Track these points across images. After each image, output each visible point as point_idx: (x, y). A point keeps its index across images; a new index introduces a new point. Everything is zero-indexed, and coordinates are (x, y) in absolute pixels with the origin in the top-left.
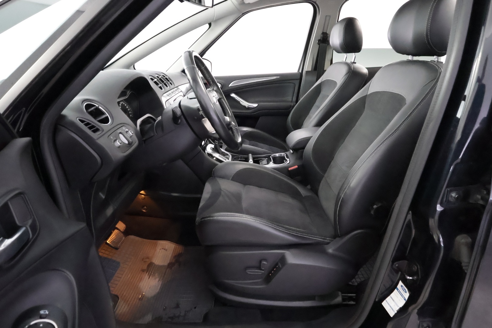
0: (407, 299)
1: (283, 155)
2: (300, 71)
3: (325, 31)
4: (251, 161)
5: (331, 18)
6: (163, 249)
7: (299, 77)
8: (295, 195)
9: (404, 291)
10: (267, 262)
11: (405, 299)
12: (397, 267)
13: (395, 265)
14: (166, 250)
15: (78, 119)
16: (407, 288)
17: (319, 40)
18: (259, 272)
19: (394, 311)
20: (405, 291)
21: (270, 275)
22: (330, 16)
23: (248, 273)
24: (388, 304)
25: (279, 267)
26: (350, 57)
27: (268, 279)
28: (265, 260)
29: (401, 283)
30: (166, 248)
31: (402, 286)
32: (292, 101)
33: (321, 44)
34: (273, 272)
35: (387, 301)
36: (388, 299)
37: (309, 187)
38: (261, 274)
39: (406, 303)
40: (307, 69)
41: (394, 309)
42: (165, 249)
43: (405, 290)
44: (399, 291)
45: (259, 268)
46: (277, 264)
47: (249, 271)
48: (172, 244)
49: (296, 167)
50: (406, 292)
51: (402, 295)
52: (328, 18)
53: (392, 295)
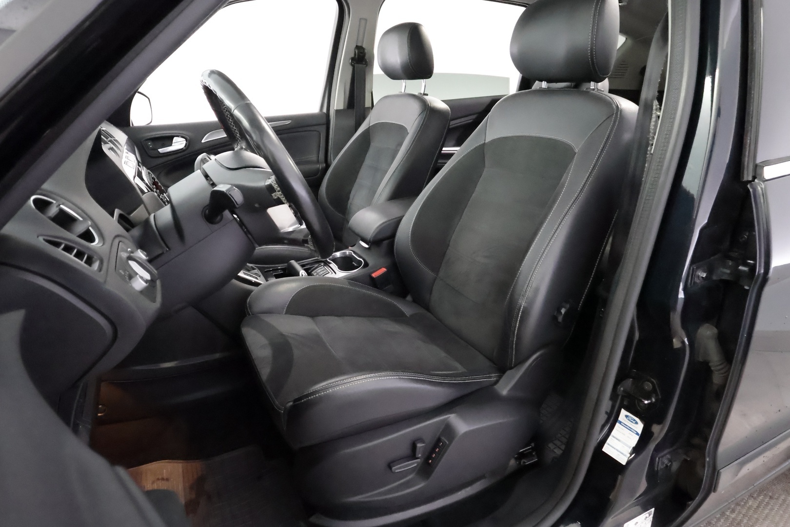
0: (640, 433)
1: (348, 253)
2: (325, 110)
3: (359, 44)
4: (302, 273)
5: (368, 23)
6: (158, 479)
7: (324, 120)
8: (397, 317)
9: (632, 422)
10: (424, 443)
11: (637, 434)
12: (624, 391)
13: (620, 390)
14: (167, 480)
15: (41, 239)
16: (637, 417)
17: (353, 59)
18: (413, 464)
19: (625, 455)
20: (634, 422)
21: (430, 461)
22: (366, 20)
23: (396, 471)
24: (613, 447)
25: (444, 443)
26: (417, 86)
27: (426, 470)
28: (421, 440)
29: (624, 412)
30: (165, 476)
31: (627, 416)
32: (318, 162)
33: (356, 65)
34: (434, 455)
35: (610, 443)
36: (610, 440)
37: (409, 298)
38: (416, 465)
39: (640, 438)
40: (336, 107)
41: (624, 453)
42: (163, 479)
43: (634, 420)
44: (623, 424)
45: (413, 456)
46: (439, 440)
47: (397, 469)
48: (175, 464)
49: (384, 270)
50: (637, 423)
51: (630, 429)
52: (363, 22)
53: (614, 432)
